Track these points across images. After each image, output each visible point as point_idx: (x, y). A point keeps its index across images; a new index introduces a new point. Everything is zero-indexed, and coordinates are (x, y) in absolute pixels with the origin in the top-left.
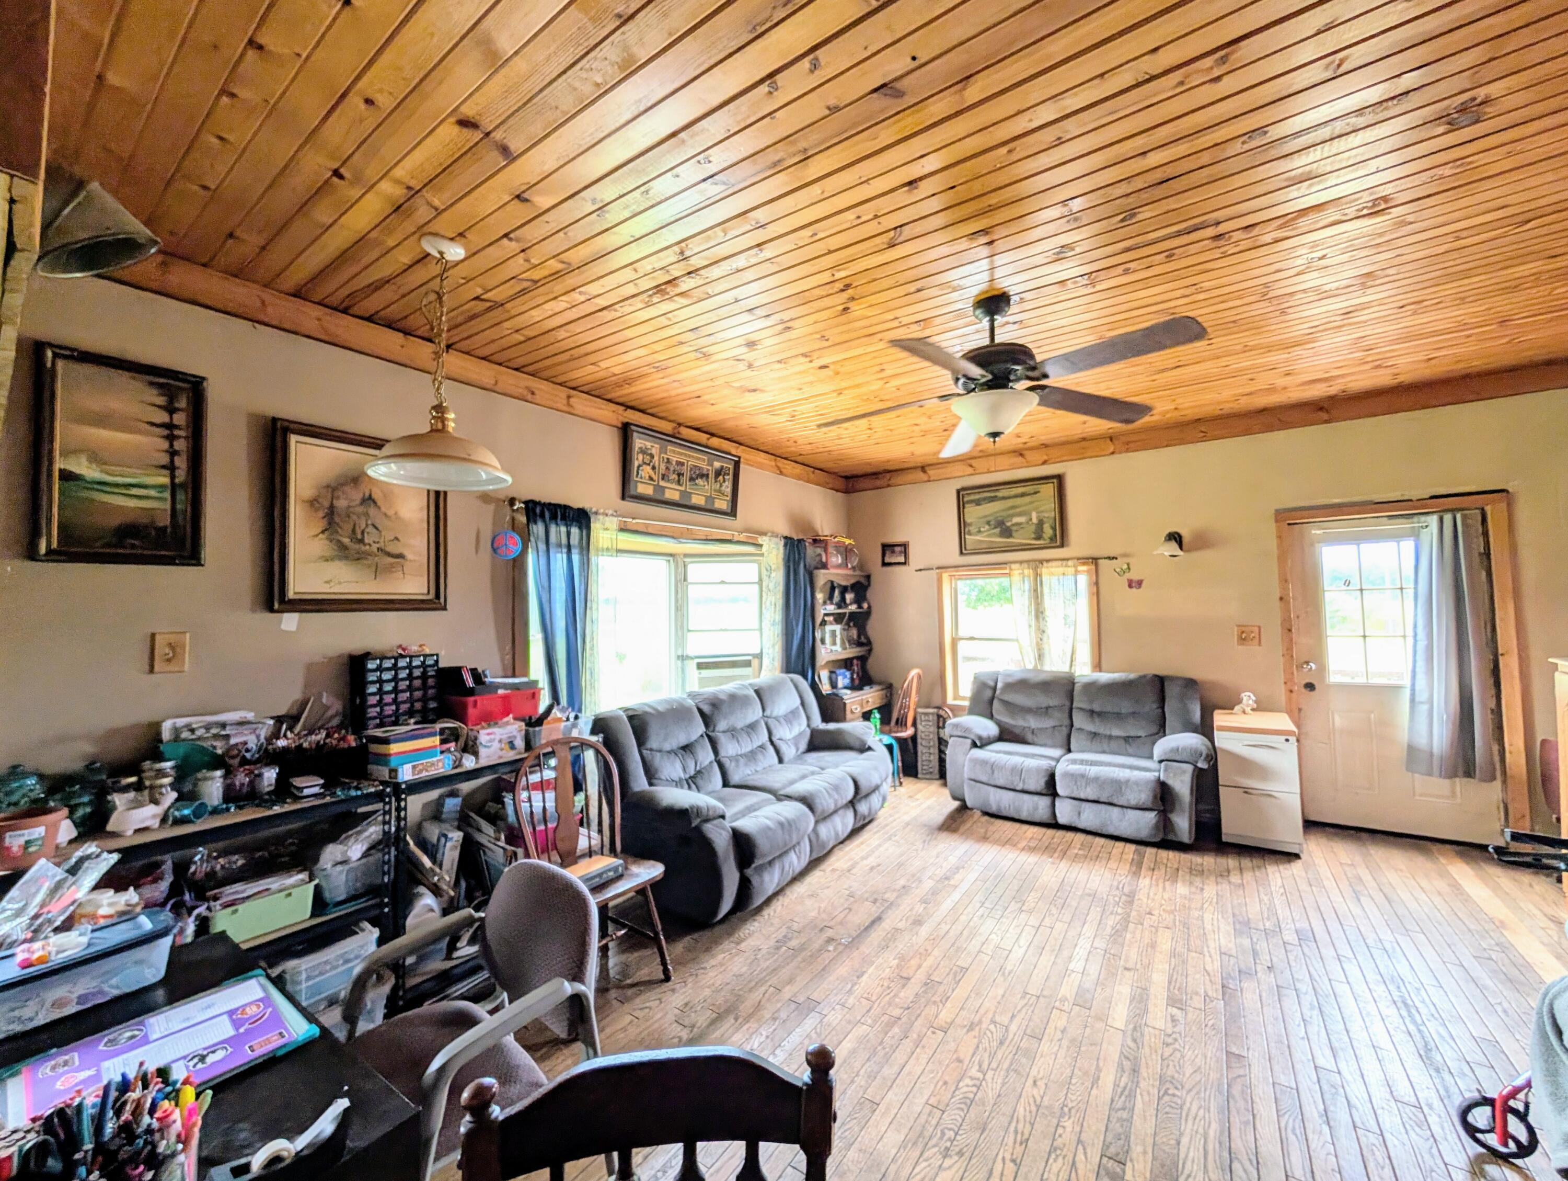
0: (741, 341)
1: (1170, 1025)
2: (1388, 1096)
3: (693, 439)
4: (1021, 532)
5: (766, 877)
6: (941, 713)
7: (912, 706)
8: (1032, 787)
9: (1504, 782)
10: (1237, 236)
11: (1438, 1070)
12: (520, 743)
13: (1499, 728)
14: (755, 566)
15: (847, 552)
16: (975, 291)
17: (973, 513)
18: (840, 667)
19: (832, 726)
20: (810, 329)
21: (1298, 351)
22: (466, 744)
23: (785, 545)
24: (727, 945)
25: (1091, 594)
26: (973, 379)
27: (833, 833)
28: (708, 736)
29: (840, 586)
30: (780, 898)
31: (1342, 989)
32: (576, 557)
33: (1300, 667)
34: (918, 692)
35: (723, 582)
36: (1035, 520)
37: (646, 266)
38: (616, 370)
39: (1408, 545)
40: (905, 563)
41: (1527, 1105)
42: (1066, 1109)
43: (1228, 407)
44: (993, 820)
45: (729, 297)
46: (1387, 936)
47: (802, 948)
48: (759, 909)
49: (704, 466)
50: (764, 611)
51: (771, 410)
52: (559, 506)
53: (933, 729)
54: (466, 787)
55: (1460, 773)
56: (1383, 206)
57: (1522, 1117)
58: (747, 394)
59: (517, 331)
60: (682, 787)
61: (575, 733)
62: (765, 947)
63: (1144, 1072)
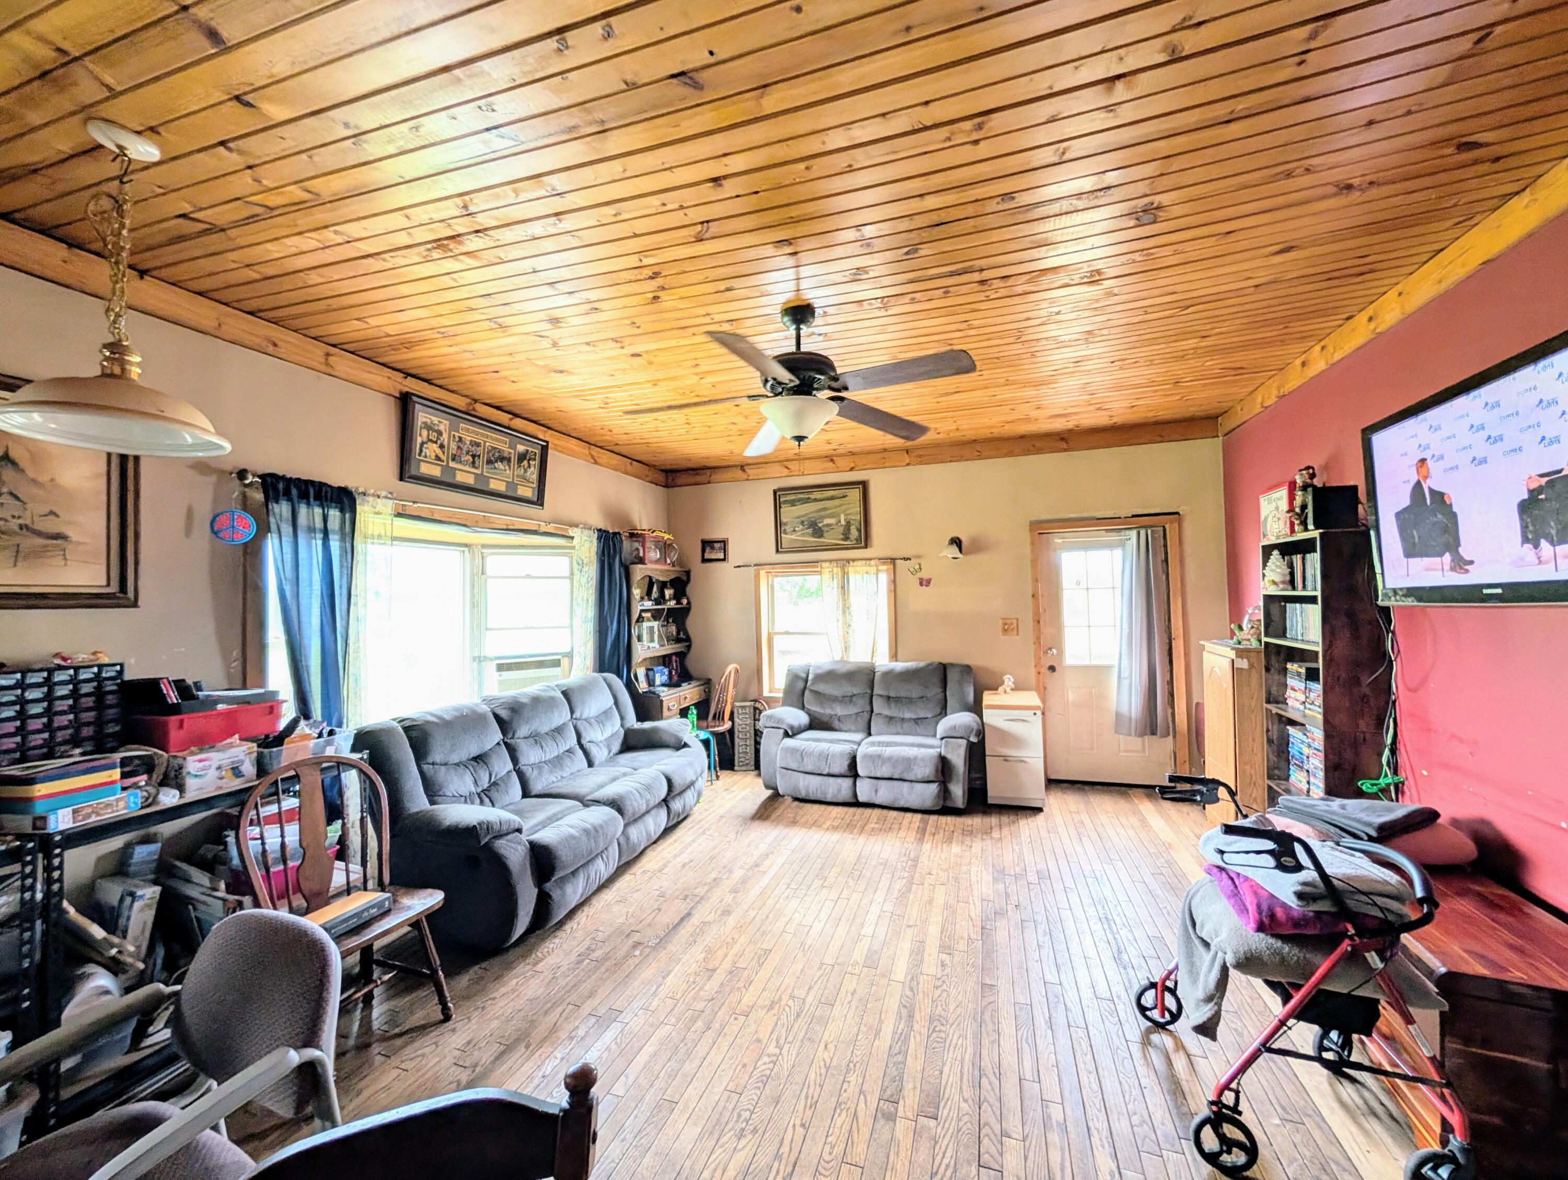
0: (543, 316)
1: (940, 969)
2: (1093, 996)
3: (493, 419)
4: (832, 532)
5: (569, 889)
6: (758, 705)
7: (729, 700)
8: (836, 770)
9: (1174, 737)
10: (997, 284)
11: (1125, 968)
12: (249, 769)
13: (1171, 694)
14: (566, 560)
15: (665, 547)
16: (783, 298)
17: (788, 513)
18: (659, 665)
19: (647, 725)
20: (619, 314)
21: (1044, 390)
22: (166, 775)
23: (599, 538)
24: (522, 968)
25: (889, 591)
26: (780, 383)
27: (644, 834)
28: (505, 743)
29: (658, 581)
30: (586, 908)
31: (1066, 914)
32: (335, 545)
33: (1046, 653)
34: (735, 686)
35: (528, 576)
36: (843, 522)
37: (423, 215)
38: (391, 330)
39: (1118, 553)
40: (724, 560)
41: (1176, 983)
42: (852, 1065)
43: (997, 432)
44: (802, 804)
45: (527, 265)
46: (1097, 866)
47: (606, 958)
48: (561, 924)
49: (506, 449)
50: (575, 607)
51: (581, 395)
52: (312, 482)
53: (750, 721)
54: (168, 828)
55: (1148, 731)
56: (1097, 278)
57: (1173, 992)
58: (553, 374)
59: (248, 266)
60: (472, 803)
61: (330, 751)
62: (565, 964)
63: (917, 1016)
